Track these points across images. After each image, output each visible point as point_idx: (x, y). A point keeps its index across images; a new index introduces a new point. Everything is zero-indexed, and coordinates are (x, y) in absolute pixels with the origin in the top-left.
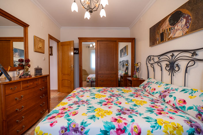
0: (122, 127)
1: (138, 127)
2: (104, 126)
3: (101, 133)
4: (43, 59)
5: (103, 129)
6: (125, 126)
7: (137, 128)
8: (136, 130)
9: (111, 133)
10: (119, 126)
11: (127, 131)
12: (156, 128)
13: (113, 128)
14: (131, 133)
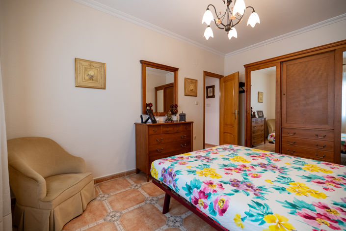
0: (207, 192)
1: (226, 202)
2: (191, 182)
3: (185, 186)
4: (196, 103)
5: (189, 184)
6: (211, 192)
7: (223, 202)
8: (222, 204)
9: (194, 191)
10: (205, 188)
11: (210, 198)
12: (253, 218)
13: (197, 188)
14: (214, 204)
